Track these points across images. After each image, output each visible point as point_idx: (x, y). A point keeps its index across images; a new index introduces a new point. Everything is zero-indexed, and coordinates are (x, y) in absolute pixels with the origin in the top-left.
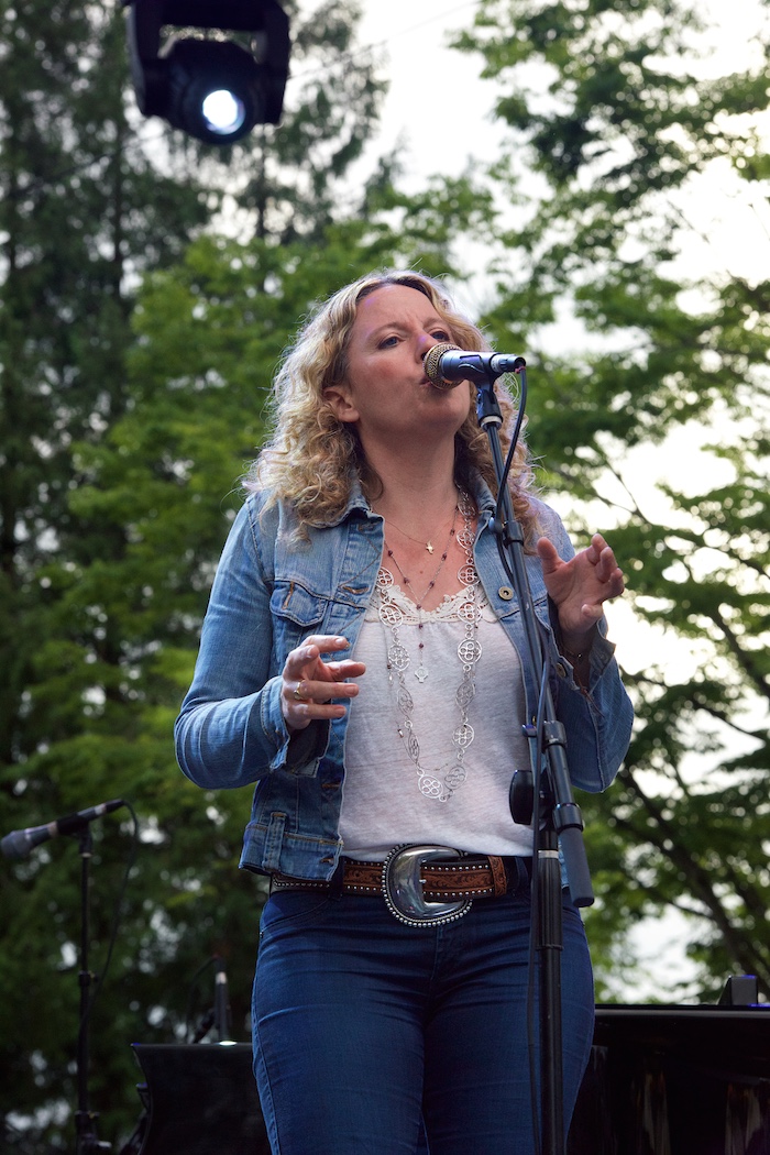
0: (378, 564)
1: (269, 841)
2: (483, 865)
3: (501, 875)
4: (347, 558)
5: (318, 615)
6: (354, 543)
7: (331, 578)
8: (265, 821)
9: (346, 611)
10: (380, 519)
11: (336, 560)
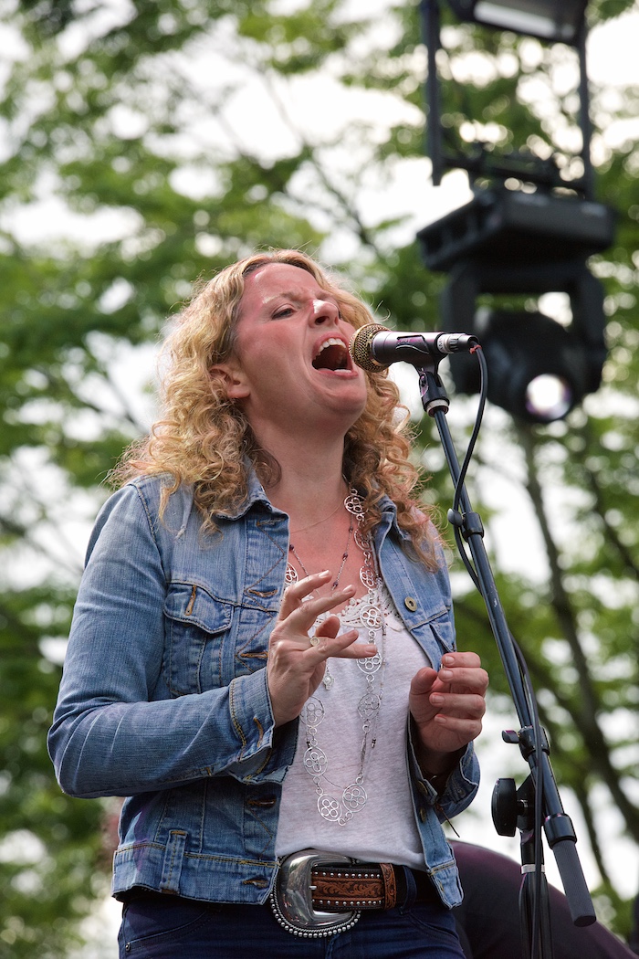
0: (284, 564)
1: (168, 860)
2: (375, 874)
3: (392, 886)
4: (249, 558)
5: (225, 621)
6: (254, 541)
7: (235, 582)
8: (161, 839)
9: (256, 616)
10: (285, 517)
11: (239, 561)
